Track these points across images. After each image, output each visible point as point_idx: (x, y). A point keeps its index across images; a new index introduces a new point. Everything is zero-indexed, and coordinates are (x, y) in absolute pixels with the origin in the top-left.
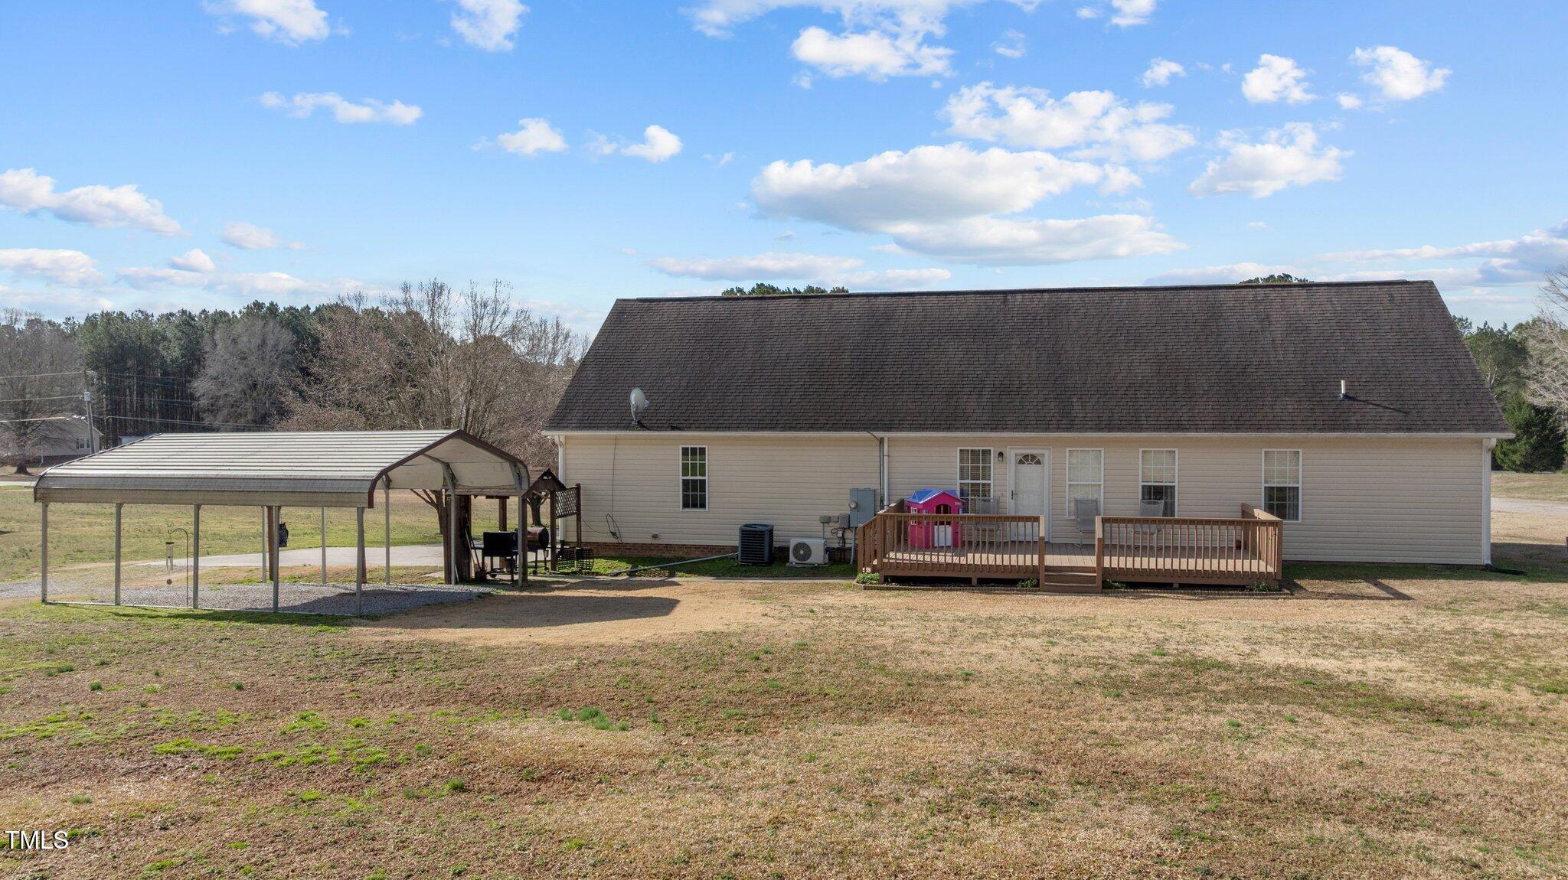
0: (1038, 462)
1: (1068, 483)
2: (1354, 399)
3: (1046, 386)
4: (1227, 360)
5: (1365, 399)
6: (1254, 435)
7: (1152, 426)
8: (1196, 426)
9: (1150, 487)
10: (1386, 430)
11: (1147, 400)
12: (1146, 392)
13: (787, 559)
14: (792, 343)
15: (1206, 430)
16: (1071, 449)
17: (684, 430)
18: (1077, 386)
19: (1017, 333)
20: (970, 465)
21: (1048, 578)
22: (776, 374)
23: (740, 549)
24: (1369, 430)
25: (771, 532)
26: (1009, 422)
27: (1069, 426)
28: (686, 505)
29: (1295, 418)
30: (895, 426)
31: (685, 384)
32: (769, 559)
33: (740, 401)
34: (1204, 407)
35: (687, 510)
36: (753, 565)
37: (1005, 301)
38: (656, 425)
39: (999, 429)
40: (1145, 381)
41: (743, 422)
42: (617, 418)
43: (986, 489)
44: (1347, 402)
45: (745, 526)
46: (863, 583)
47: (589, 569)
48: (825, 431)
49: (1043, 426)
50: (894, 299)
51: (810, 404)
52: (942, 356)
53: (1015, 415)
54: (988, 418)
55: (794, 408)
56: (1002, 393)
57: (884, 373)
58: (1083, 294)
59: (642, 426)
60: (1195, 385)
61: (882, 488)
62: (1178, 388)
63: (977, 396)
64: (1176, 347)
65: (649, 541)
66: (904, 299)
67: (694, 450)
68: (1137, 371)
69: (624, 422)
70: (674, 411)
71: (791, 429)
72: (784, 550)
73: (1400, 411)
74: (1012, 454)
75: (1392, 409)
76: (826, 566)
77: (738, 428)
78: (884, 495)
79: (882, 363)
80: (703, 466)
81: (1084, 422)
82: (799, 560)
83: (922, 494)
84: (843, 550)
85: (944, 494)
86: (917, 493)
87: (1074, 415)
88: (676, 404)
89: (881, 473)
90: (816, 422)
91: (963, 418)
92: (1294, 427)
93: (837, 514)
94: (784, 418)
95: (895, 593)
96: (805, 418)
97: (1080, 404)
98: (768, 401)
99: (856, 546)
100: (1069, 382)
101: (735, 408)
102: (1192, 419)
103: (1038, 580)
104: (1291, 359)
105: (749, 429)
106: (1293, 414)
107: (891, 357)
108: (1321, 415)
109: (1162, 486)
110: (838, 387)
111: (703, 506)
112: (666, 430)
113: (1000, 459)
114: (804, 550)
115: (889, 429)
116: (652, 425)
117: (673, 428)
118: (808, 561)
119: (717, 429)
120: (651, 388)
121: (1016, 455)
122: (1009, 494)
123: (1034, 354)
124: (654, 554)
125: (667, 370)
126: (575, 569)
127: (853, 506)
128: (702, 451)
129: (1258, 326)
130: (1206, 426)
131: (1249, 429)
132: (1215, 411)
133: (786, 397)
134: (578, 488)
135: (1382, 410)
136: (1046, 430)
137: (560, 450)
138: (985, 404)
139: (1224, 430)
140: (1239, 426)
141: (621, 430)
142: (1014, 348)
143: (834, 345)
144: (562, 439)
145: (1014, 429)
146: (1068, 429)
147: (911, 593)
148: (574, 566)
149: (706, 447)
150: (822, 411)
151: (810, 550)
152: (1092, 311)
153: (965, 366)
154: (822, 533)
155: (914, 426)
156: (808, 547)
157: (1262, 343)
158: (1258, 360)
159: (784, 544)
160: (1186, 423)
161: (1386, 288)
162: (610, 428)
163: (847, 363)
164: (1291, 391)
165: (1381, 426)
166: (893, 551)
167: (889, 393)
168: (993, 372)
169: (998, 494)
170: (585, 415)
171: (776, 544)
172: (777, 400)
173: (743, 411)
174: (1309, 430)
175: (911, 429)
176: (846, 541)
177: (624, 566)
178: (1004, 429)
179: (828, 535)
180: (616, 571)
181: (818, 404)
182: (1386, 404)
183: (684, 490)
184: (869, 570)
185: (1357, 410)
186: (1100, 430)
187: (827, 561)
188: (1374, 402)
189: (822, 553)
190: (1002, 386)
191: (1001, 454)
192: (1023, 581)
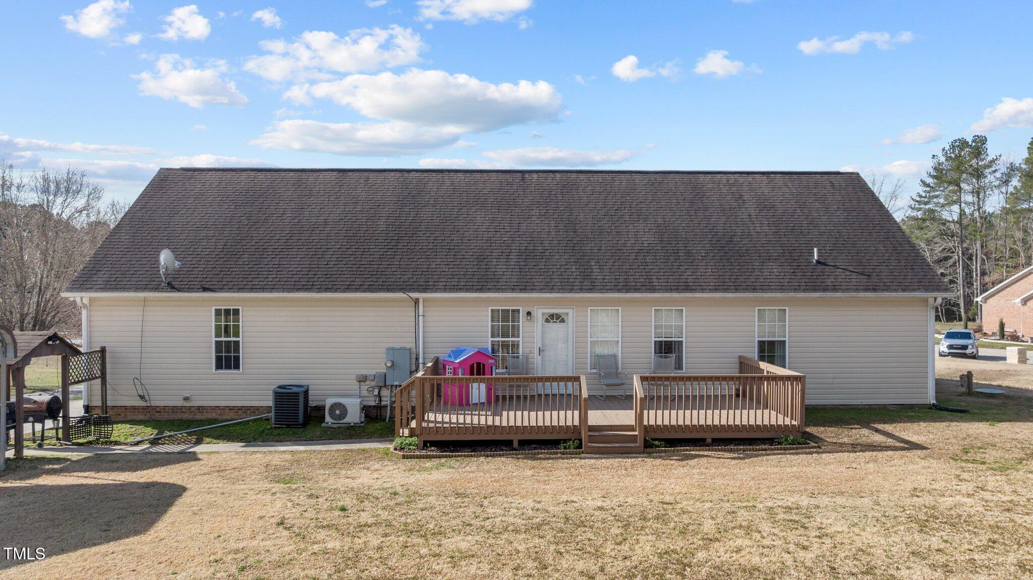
0: (563, 321)
1: (589, 339)
2: (825, 264)
3: (566, 251)
4: (715, 231)
5: (833, 264)
6: (751, 295)
7: (664, 287)
8: (701, 287)
9: (661, 342)
10: (857, 290)
11: (655, 264)
12: (654, 257)
13: (323, 417)
14: (330, 210)
15: (711, 291)
16: (591, 308)
17: (216, 291)
18: (593, 251)
19: (536, 206)
20: (500, 323)
21: (591, 439)
22: (313, 238)
23: (273, 411)
24: (844, 291)
25: (306, 393)
26: (537, 284)
27: (590, 287)
28: (219, 366)
29: (782, 281)
30: (430, 287)
31: (221, 247)
32: (304, 420)
33: (277, 263)
34: (705, 271)
35: (220, 371)
36: (286, 427)
37: (523, 179)
38: (188, 287)
39: (528, 290)
40: (651, 248)
41: (279, 283)
42: (147, 279)
43: (515, 346)
44: (820, 267)
45: (280, 387)
46: (402, 449)
47: (108, 438)
48: (362, 292)
49: (568, 287)
50: (425, 174)
51: (346, 266)
52: (471, 224)
53: (541, 277)
54: (517, 280)
55: (331, 270)
56: (528, 257)
57: (418, 238)
58: (589, 175)
59: (172, 287)
60: (694, 251)
61: (417, 347)
62: (680, 254)
63: (505, 260)
64: (672, 220)
65: (180, 403)
66: (434, 174)
67: (227, 312)
68: (643, 239)
69: (153, 283)
70: (208, 273)
71: (327, 290)
72: (320, 409)
73: (864, 275)
74: (539, 313)
75: (857, 272)
76: (363, 425)
77: (272, 290)
78: (419, 353)
79: (416, 230)
80: (237, 327)
81: (604, 284)
82: (335, 420)
83: (457, 353)
84: (379, 408)
85: (479, 353)
86: (452, 351)
87: (595, 277)
88: (210, 266)
89: (416, 332)
90: (352, 283)
91: (494, 280)
92: (783, 288)
93: (373, 372)
94: (320, 280)
95: (436, 461)
96: (341, 280)
97: (598, 267)
98: (305, 263)
99: (393, 402)
100: (586, 248)
101: (271, 269)
102: (696, 280)
103: (581, 440)
104: (767, 231)
105: (284, 290)
106: (780, 277)
107: (424, 224)
108: (802, 277)
109: (672, 341)
110: (374, 250)
111: (237, 367)
112: (197, 290)
113: (529, 318)
114: (340, 410)
115: (425, 290)
116: (183, 286)
117: (205, 289)
118: (345, 421)
119: (252, 290)
120: (186, 250)
121: (543, 314)
122: (536, 351)
123: (553, 223)
124: (186, 416)
125: (204, 233)
126: (91, 438)
127: (389, 365)
128: (236, 312)
129: (735, 204)
130: (709, 287)
131: (746, 290)
132: (715, 274)
133: (322, 260)
134: (103, 351)
135: (849, 274)
136: (571, 290)
137: (84, 313)
138: (513, 267)
139: (726, 290)
140: (737, 287)
141: (149, 292)
142: (534, 218)
143: (371, 212)
144: (86, 301)
145: (541, 290)
146: (591, 290)
147: (452, 462)
148: (90, 435)
149: (240, 308)
150: (358, 273)
151: (346, 410)
152: (598, 189)
153: (492, 233)
154: (358, 392)
155: (448, 287)
156: (344, 406)
157: (740, 217)
158: (741, 231)
159: (321, 403)
160: (692, 284)
161: (826, 177)
162: (137, 289)
163: (382, 229)
164: (774, 258)
165: (852, 287)
166: (431, 410)
167: (424, 257)
168: (518, 239)
169: (527, 350)
170: (112, 276)
171: (312, 404)
172: (313, 263)
173: (278, 273)
174: (795, 290)
175: (445, 290)
176: (382, 399)
177: (149, 432)
178: (533, 290)
179: (365, 393)
180: (139, 439)
181: (355, 266)
182: (851, 268)
183: (217, 352)
184: (406, 432)
185: (829, 274)
186: (619, 291)
187: (363, 420)
188: (841, 267)
189: (357, 410)
190: (527, 251)
191: (529, 314)
192: (565, 441)
